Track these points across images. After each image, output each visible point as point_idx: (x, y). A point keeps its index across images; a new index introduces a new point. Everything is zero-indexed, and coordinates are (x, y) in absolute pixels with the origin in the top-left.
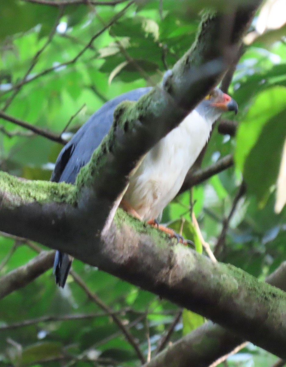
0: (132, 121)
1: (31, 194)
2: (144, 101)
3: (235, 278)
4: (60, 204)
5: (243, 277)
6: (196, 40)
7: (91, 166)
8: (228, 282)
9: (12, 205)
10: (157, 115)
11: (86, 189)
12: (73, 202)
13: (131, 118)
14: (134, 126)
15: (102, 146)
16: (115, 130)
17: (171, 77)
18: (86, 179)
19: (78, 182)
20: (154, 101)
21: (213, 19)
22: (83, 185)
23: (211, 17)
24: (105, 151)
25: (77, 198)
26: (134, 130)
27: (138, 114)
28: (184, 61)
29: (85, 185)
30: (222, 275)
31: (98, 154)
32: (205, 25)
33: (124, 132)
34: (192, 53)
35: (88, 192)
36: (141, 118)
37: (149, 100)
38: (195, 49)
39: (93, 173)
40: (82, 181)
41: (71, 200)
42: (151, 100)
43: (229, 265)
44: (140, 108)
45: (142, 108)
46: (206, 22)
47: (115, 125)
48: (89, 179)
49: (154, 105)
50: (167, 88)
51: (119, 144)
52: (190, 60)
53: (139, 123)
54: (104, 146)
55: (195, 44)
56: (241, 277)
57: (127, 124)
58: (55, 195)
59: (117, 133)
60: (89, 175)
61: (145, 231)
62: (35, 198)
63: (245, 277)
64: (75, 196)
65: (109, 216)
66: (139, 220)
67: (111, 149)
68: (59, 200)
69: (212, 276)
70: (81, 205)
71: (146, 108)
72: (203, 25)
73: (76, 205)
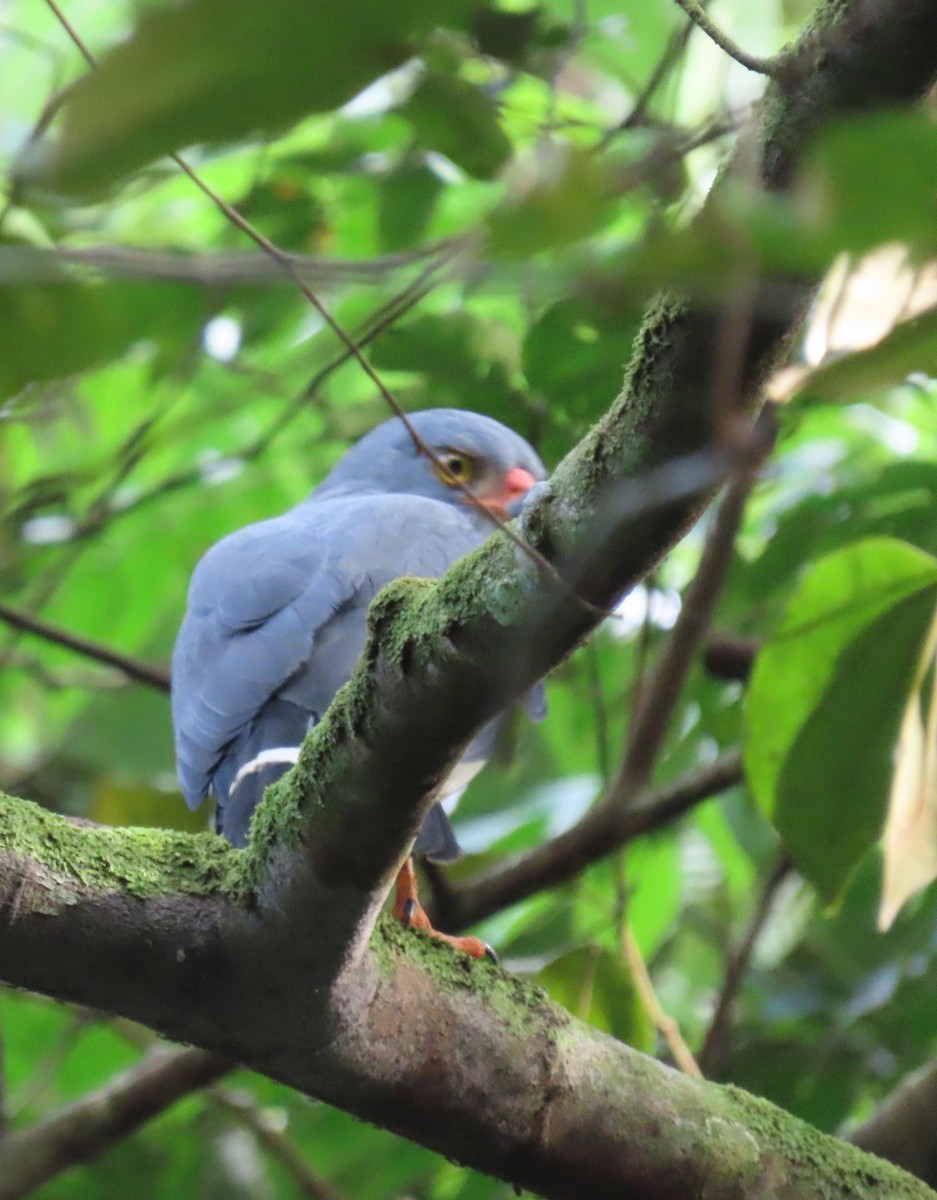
0: (426, 637)
1: (112, 869)
2: (463, 577)
3: (752, 1128)
4: (203, 898)
5: (776, 1124)
6: (627, 387)
7: (298, 783)
8: (727, 1140)
9: (50, 904)
10: (503, 620)
11: (282, 853)
12: (241, 891)
13: (422, 629)
14: (434, 654)
15: (334, 718)
16: (372, 667)
18: (281, 822)
19: (258, 832)
20: (494, 576)
21: (679, 319)
22: (273, 842)
23: (672, 316)
24: (340, 733)
25: (255, 881)
26: (433, 669)
27: (443, 617)
28: (588, 454)
29: (280, 839)
30: (707, 1121)
31: (319, 745)
32: (655, 340)
33: (400, 675)
34: (612, 425)
35: (291, 862)
36: (454, 631)
37: (478, 572)
38: (623, 412)
39: (302, 803)
40: (271, 828)
41: (236, 885)
42: (484, 573)
43: (730, 1086)
44: (449, 599)
45: (457, 600)
46: (658, 331)
47: (373, 652)
48: (292, 820)
49: (495, 590)
50: (535, 537)
51: (384, 712)
52: (608, 449)
53: (446, 645)
54: (338, 718)
55: (621, 400)
56: (768, 1123)
57: (409, 646)
58: (185, 872)
59: (378, 677)
60: (291, 807)
61: (468, 983)
62: (123, 881)
63: (782, 1126)
64: (248, 875)
65: (355, 938)
66: (450, 949)
67: (359, 728)
68: (198, 888)
69: (678, 1122)
70: (266, 900)
71: (470, 599)
72: (647, 337)
73: (251, 901)
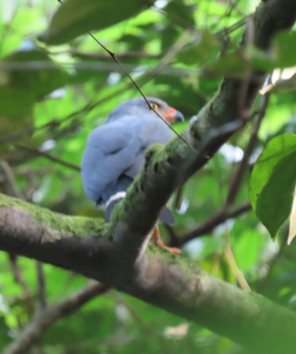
0: (162, 162)
1: (71, 229)
2: (172, 144)
4: (97, 237)
6: (219, 89)
9: (53, 239)
10: (183, 157)
11: (120, 224)
12: (108, 235)
13: (160, 159)
14: (164, 166)
16: (146, 170)
17: (197, 122)
18: (120, 215)
20: (181, 144)
22: (117, 221)
24: (136, 189)
25: (112, 232)
26: (163, 171)
27: (166, 156)
28: (208, 108)
29: (119, 220)
31: (131, 193)
33: (154, 172)
34: (215, 101)
35: (122, 227)
36: (170, 160)
37: (177, 143)
38: (218, 97)
39: (126, 210)
40: (117, 217)
42: (178, 143)
44: (168, 150)
45: (170, 151)
47: (146, 166)
48: (123, 215)
49: (181, 148)
50: (193, 133)
51: (149, 184)
52: (214, 107)
53: (167, 164)
54: (136, 185)
55: (217, 93)
57: (156, 166)
58: (92, 229)
59: (148, 173)
60: (123, 211)
62: (74, 232)
64: (110, 231)
67: (142, 188)
68: (96, 234)
70: (116, 238)
71: (174, 151)
73: (111, 238)
